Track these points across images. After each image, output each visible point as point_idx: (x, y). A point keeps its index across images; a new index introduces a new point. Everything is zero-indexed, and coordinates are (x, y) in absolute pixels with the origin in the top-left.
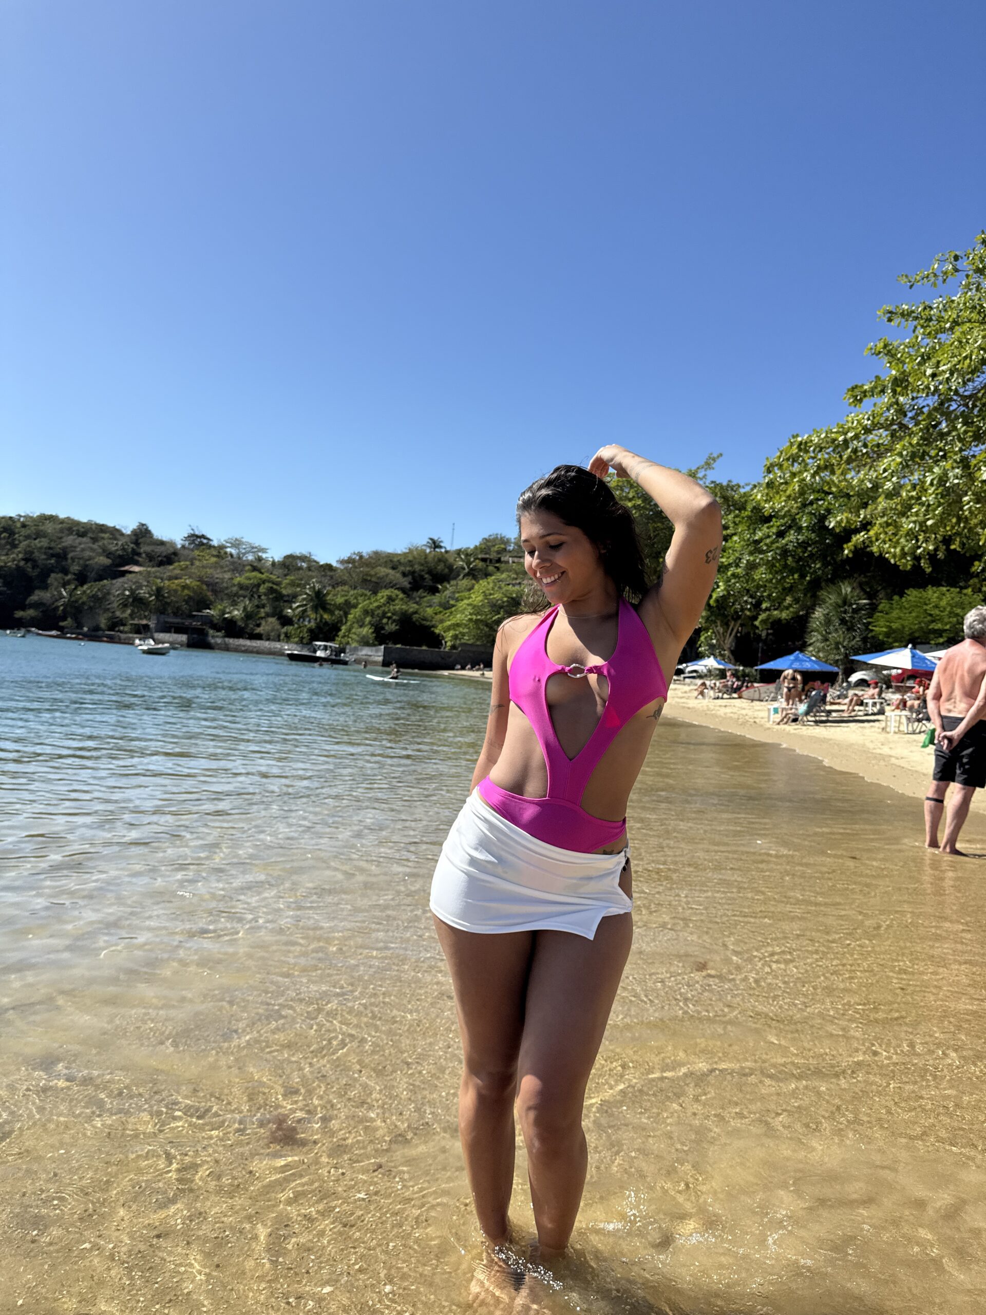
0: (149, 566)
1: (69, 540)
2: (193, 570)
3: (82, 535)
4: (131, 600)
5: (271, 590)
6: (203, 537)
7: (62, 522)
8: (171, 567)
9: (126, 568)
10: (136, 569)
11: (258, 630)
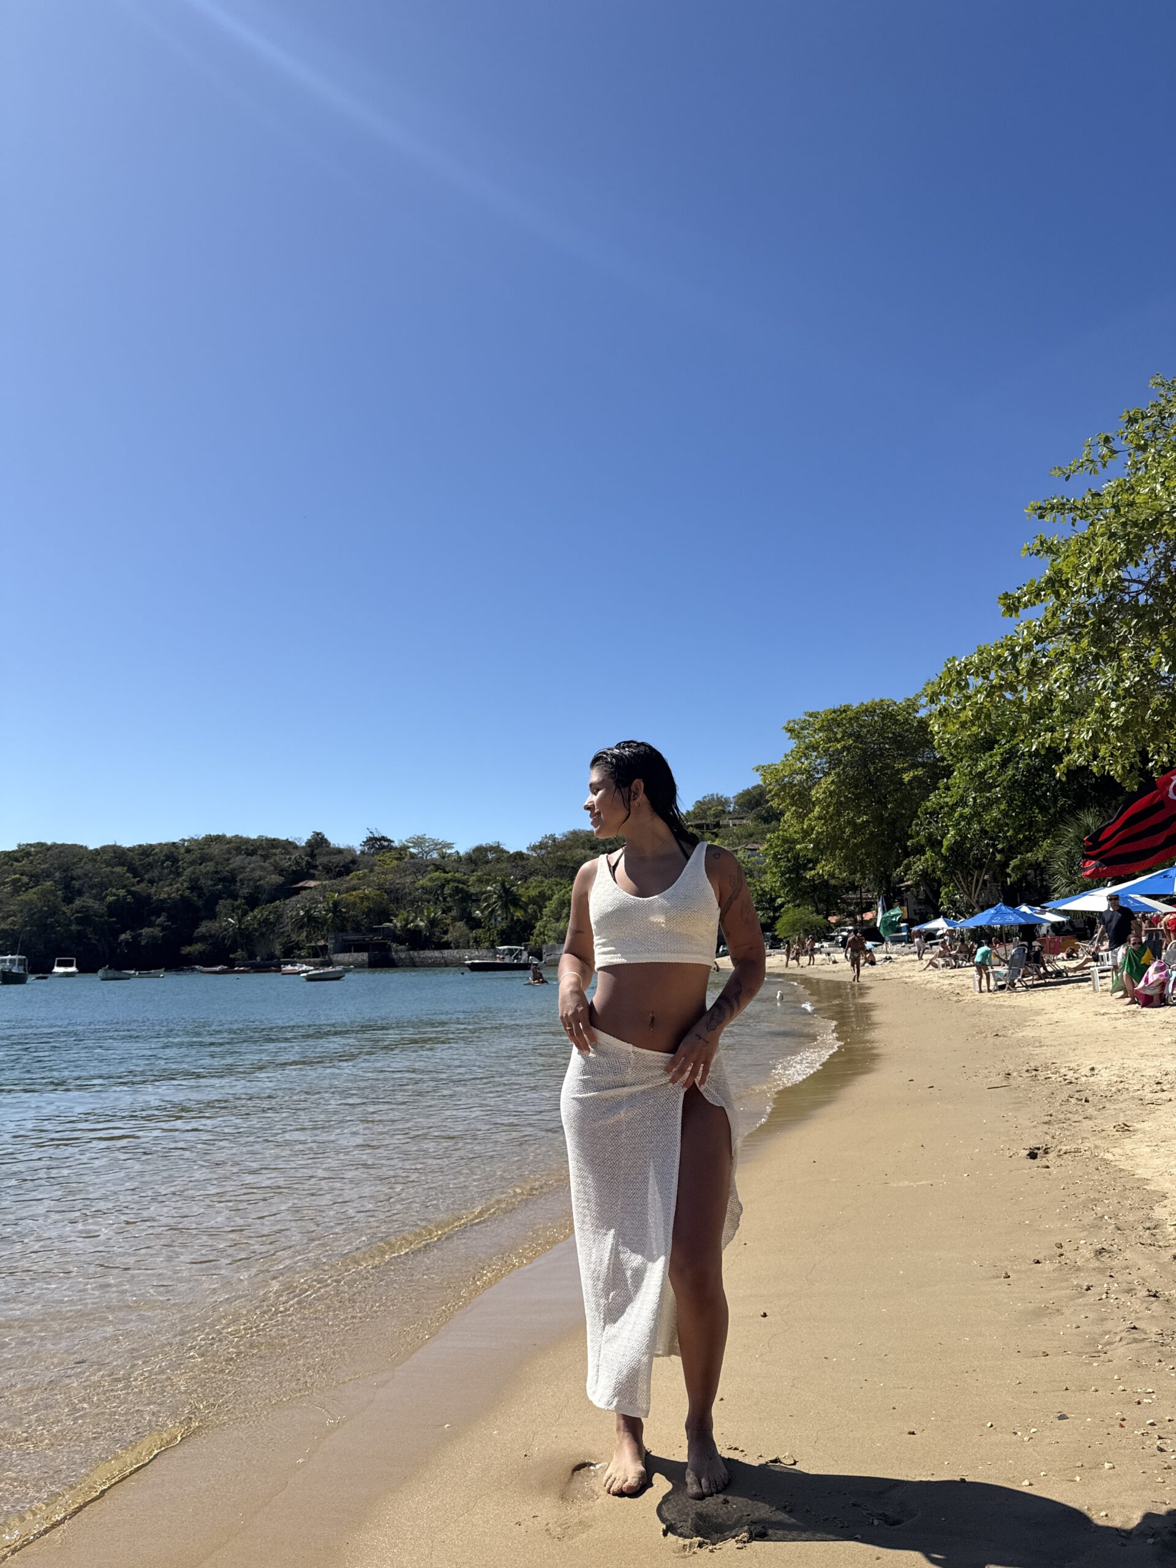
0: (326, 879)
1: (237, 861)
2: (373, 878)
3: (251, 853)
4: (306, 919)
5: (457, 890)
6: (384, 839)
7: (229, 841)
8: (348, 878)
9: (301, 884)
10: (312, 883)
11: (446, 938)
